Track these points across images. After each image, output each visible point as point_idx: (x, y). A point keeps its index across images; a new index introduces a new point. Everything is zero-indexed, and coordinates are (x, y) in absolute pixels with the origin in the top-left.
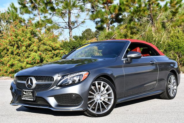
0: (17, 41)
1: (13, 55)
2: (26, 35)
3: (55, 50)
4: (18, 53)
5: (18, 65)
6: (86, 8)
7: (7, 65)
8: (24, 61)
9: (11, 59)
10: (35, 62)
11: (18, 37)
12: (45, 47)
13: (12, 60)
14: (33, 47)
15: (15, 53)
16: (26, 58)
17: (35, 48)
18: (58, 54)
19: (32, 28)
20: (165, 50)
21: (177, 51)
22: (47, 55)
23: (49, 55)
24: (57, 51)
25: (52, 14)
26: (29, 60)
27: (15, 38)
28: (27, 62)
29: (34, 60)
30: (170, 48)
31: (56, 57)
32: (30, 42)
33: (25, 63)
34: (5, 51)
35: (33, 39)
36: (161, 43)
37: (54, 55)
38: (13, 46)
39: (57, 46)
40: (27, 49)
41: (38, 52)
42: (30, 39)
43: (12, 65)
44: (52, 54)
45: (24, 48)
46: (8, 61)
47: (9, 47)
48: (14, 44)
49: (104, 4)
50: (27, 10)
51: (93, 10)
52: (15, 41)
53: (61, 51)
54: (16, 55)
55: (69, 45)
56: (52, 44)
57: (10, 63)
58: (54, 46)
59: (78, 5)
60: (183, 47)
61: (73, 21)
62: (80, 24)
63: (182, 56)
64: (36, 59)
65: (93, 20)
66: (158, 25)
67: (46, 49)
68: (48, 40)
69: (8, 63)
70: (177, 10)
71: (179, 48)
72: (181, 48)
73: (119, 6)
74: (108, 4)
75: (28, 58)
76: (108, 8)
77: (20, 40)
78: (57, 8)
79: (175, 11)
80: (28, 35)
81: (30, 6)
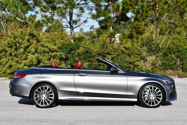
0: (15, 43)
1: (11, 57)
2: (24, 37)
3: (53, 52)
4: (16, 54)
5: (16, 66)
6: (88, 7)
7: (5, 66)
8: (22, 63)
9: (9, 60)
10: (32, 64)
11: (16, 39)
12: (43, 49)
13: (10, 61)
14: (31, 49)
15: (13, 54)
16: (24, 60)
17: (33, 50)
18: (54, 55)
19: (30, 30)
20: (165, 54)
21: (177, 54)
23: (46, 57)
24: (54, 53)
25: (53, 13)
26: (27, 62)
27: (13, 40)
30: (170, 52)
31: (53, 59)
32: (29, 43)
33: (23, 64)
34: (4, 53)
35: (31, 40)
36: (160, 46)
37: (51, 56)
38: (11, 47)
39: (54, 48)
40: (25, 50)
41: (35, 55)
42: (28, 41)
43: (11, 66)
44: (50, 56)
45: (22, 50)
46: (7, 63)
47: (7, 49)
48: (13, 45)
49: (108, 2)
51: (97, 8)
52: (13, 43)
53: (58, 53)
54: (14, 56)
55: (67, 47)
56: (49, 46)
57: (8, 64)
58: (51, 49)
59: (80, 3)
60: (183, 50)
61: (75, 20)
62: (82, 24)
63: (182, 59)
64: (33, 61)
65: (96, 19)
66: (162, 25)
67: (43, 51)
68: (46, 42)
69: (6, 64)
70: (183, 10)
71: (179, 51)
72: (181, 52)
73: (123, 6)
74: (113, 1)
75: (25, 60)
76: (112, 6)
77: (18, 42)
78: (59, 6)
79: (182, 11)
80: (27, 37)
81: (31, 3)
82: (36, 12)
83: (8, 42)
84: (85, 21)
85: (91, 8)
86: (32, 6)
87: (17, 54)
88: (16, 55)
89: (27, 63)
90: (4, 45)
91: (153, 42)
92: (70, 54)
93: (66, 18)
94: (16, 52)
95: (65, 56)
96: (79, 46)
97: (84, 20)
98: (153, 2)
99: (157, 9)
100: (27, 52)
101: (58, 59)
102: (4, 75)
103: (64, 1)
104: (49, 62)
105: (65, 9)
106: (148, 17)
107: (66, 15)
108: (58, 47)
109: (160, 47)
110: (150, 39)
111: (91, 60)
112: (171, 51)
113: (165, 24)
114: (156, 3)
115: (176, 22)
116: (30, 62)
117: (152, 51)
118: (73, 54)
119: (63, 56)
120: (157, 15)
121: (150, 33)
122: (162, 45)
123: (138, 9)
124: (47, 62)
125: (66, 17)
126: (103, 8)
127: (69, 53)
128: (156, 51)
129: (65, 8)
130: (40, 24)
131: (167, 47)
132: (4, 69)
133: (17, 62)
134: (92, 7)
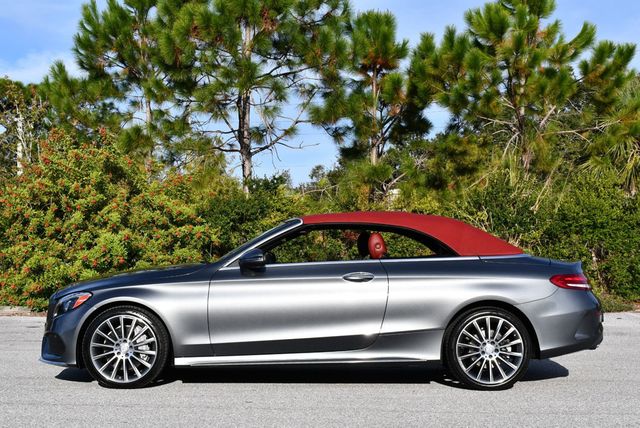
0: (56, 195)
1: (42, 238)
2: (87, 175)
3: (179, 224)
4: (58, 232)
5: (56, 270)
6: (301, 86)
7: (20, 270)
8: (75, 258)
9: (36, 249)
10: (111, 264)
11: (59, 181)
12: (147, 214)
13: (39, 254)
14: (108, 213)
15: (49, 231)
16: (82, 249)
17: (115, 217)
18: (185, 236)
19: (106, 153)
20: (551, 237)
21: (589, 236)
22: (153, 241)
23: (157, 240)
24: (183, 228)
25: (185, 104)
26: (93, 255)
27: (50, 184)
28: (83, 262)
29: (109, 256)
30: (565, 228)
31: (181, 247)
32: (101, 196)
33: (78, 263)
34: (18, 225)
35: (111, 186)
36: (535, 208)
37: (175, 239)
38: (43, 207)
39: (184, 212)
40: (87, 217)
41: (120, 232)
42: (100, 187)
43: (38, 271)
44: (169, 239)
45: (77, 216)
46: (26, 258)
47: (30, 212)
48: (48, 202)
49: (364, 69)
50: (107, 86)
51: (328, 91)
52: (50, 193)
53: (197, 228)
54: (51, 237)
55: (227, 209)
56: (170, 204)
57: (31, 263)
58: (175, 213)
59: (274, 73)
60: (607, 223)
61: (257, 128)
62: (278, 138)
63: (607, 253)
64: (114, 253)
65: (324, 123)
66: (538, 145)
67: (149, 222)
68: (158, 193)
69: (24, 262)
70: (606, 95)
71: (595, 226)
72: (603, 227)
73: (411, 81)
74: (380, 69)
75: (89, 249)
76: (377, 85)
77: (65, 191)
78: (207, 81)
79: (601, 99)
80: (95, 175)
81: (117, 74)
82: (134, 104)
83: (31, 189)
84: (290, 132)
85: (307, 87)
86: (119, 83)
87: (63, 229)
88: (58, 235)
89: (93, 260)
90: (18, 200)
91: (512, 196)
92: (237, 234)
93: (225, 117)
94: (57, 225)
95: (219, 238)
96: (268, 207)
97: (287, 128)
98: (507, 67)
99: (522, 90)
100: (96, 225)
101: (195, 247)
102: (15, 297)
103: (222, 64)
104: (167, 257)
105: (223, 87)
106: (494, 117)
107: (228, 107)
108: (197, 210)
109: (532, 212)
110: (501, 187)
111: (306, 254)
112: (570, 225)
113: (549, 140)
114: (517, 70)
115: (584, 134)
116: (104, 256)
117: (506, 223)
118: (247, 232)
119: (214, 237)
120: (522, 112)
121: (499, 168)
122: (540, 208)
123: (462, 92)
124: (161, 257)
125: (227, 115)
126: (349, 91)
127: (234, 229)
128: (521, 224)
129: (222, 84)
130: (143, 136)
131: (556, 210)
132: (17, 277)
133: (61, 256)
134: (314, 87)
